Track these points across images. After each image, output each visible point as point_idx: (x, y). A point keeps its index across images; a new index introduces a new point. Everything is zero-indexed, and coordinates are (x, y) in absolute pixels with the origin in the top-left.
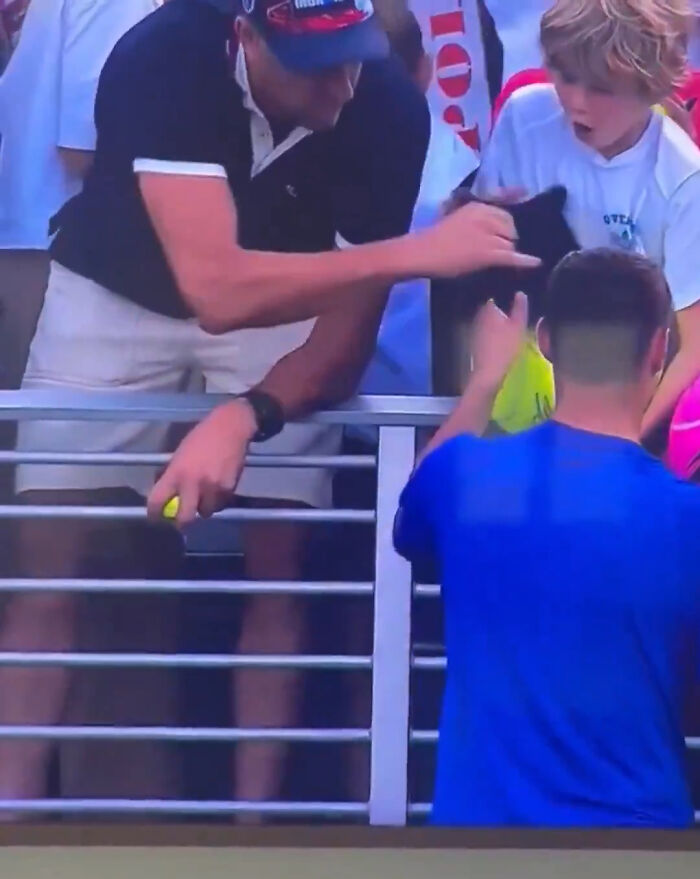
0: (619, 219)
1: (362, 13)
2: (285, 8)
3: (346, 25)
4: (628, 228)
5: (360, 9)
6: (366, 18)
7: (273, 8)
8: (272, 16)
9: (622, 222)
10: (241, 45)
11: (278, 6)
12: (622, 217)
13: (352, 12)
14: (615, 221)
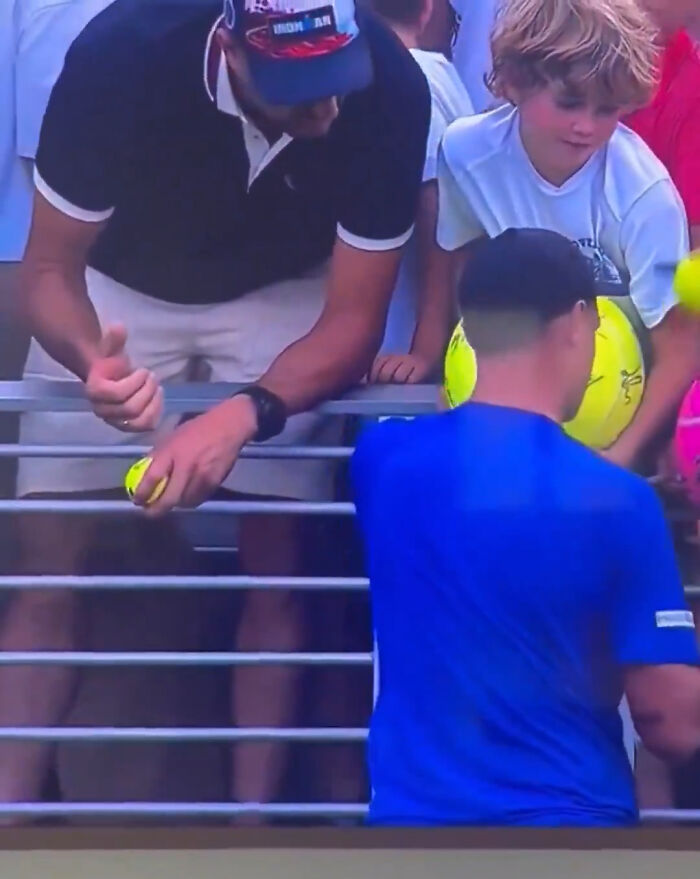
0: (586, 243)
1: (344, 37)
2: (264, 32)
3: (325, 52)
4: (597, 251)
5: (342, 32)
6: (348, 42)
7: (252, 31)
8: (251, 39)
9: (589, 245)
10: (223, 54)
11: (257, 29)
12: (590, 240)
13: (333, 38)
14: (583, 245)
